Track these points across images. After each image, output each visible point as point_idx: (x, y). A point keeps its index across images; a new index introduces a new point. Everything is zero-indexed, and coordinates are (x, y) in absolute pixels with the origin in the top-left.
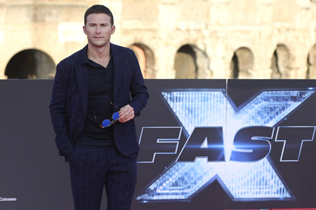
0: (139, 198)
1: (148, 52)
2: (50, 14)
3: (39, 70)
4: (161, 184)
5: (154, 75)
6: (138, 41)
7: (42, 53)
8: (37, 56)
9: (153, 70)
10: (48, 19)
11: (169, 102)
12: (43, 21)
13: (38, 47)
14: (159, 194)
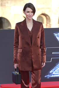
0: (46, 76)
1: (47, 17)
2: (8, 3)
3: (4, 26)
4: (55, 71)
5: (50, 26)
6: (43, 13)
7: (5, 19)
8: (3, 20)
9: (50, 24)
10: (7, 5)
11: (57, 37)
12: (5, 6)
13: (3, 16)
14: (54, 75)
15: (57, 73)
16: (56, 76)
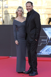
15: (44, 53)
16: (44, 54)
